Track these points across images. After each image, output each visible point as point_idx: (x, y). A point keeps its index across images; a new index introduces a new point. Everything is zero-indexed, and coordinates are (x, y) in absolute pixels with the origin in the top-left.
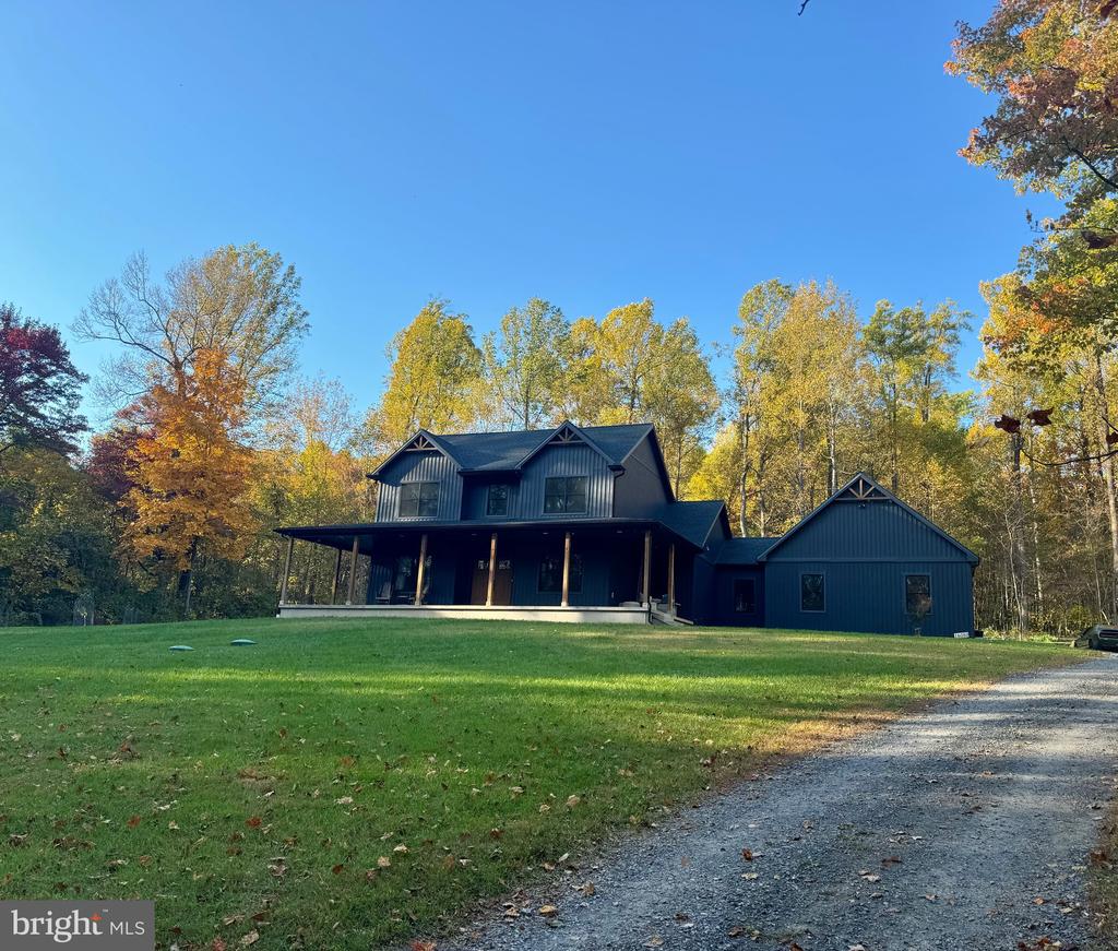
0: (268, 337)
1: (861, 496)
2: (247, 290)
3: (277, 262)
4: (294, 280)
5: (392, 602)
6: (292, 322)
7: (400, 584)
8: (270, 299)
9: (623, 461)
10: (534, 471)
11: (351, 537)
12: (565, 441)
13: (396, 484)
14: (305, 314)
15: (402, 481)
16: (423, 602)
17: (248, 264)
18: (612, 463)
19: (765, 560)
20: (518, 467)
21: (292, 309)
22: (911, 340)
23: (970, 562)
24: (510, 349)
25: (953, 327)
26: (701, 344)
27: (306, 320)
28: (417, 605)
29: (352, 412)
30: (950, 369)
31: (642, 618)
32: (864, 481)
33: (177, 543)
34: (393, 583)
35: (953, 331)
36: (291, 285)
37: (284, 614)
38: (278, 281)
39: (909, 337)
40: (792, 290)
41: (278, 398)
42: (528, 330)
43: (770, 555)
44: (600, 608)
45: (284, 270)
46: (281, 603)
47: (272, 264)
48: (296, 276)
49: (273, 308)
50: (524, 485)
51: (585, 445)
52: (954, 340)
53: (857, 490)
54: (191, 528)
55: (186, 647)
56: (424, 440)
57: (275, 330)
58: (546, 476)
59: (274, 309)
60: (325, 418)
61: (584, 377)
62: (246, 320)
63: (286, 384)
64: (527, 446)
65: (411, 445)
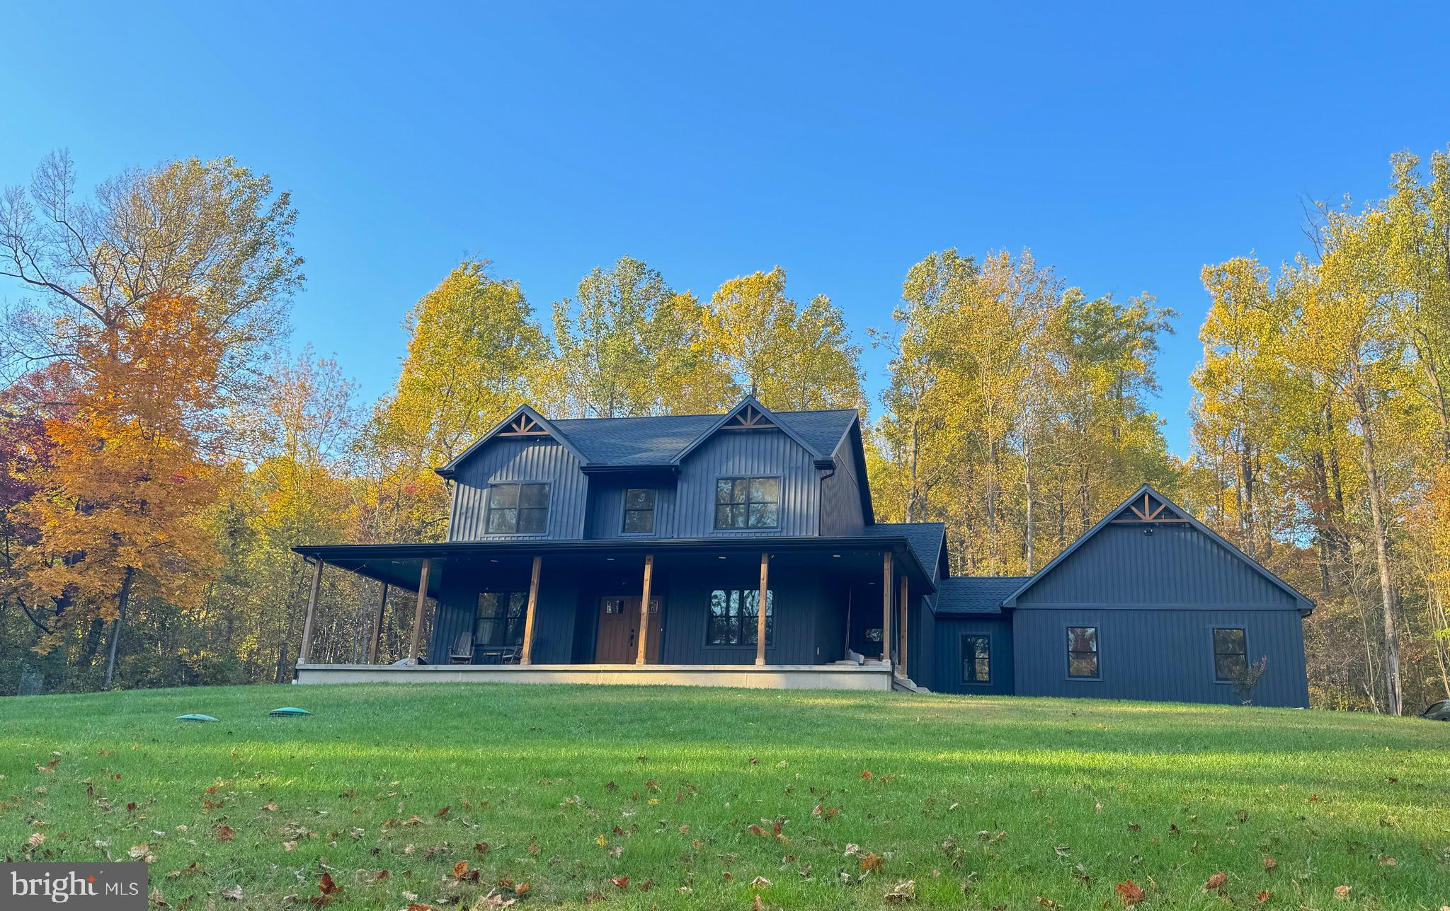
0: (241, 291)
1: (1147, 518)
2: (215, 223)
3: (264, 186)
4: (286, 213)
5: (475, 661)
6: (278, 272)
7: (485, 634)
8: (250, 235)
9: (833, 455)
10: (697, 469)
11: (415, 561)
12: (748, 424)
13: (481, 485)
14: (300, 261)
15: (491, 480)
16: (535, 659)
17: (217, 187)
18: (819, 457)
19: (1014, 605)
20: (675, 461)
21: (280, 253)
22: (1104, 341)
23: (1299, 610)
24: (589, 325)
25: (1150, 329)
26: (847, 331)
27: (301, 269)
28: (525, 664)
29: (353, 403)
30: (1148, 381)
31: (883, 683)
32: (1150, 497)
33: (101, 579)
34: (475, 632)
35: (1149, 333)
36: (282, 219)
37: (304, 679)
38: (261, 214)
39: (1103, 336)
40: (975, 265)
41: (255, 377)
42: (615, 301)
43: (1019, 598)
44: (803, 668)
45: (275, 197)
46: (301, 661)
47: (258, 189)
48: (291, 208)
49: (254, 247)
50: (682, 487)
51: (779, 432)
52: (1150, 344)
53: (1142, 510)
54: (127, 556)
55: (207, 717)
56: (529, 420)
57: (252, 282)
58: (717, 475)
59: (255, 251)
60: (314, 411)
61: (693, 365)
62: (209, 265)
63: (266, 357)
64: (688, 435)
65: (508, 428)
